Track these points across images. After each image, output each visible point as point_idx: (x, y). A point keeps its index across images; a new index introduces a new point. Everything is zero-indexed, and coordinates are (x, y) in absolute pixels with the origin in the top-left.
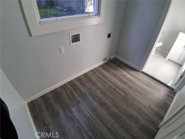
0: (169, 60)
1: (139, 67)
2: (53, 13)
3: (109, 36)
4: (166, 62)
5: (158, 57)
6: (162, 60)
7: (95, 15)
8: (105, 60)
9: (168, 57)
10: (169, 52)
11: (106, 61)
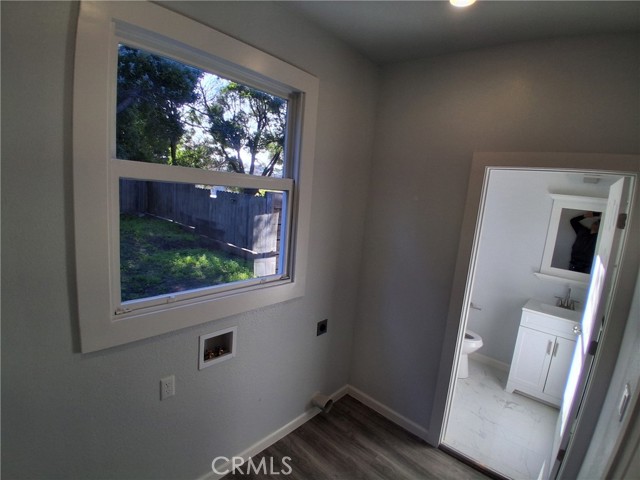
0: (516, 392)
1: (428, 429)
2: (151, 234)
3: (322, 328)
4: (508, 403)
5: (482, 385)
6: (495, 396)
7: (281, 279)
8: (312, 405)
9: (511, 385)
10: (510, 363)
11: (318, 411)
